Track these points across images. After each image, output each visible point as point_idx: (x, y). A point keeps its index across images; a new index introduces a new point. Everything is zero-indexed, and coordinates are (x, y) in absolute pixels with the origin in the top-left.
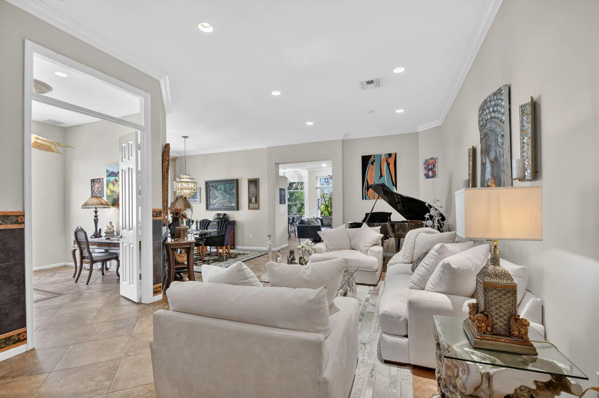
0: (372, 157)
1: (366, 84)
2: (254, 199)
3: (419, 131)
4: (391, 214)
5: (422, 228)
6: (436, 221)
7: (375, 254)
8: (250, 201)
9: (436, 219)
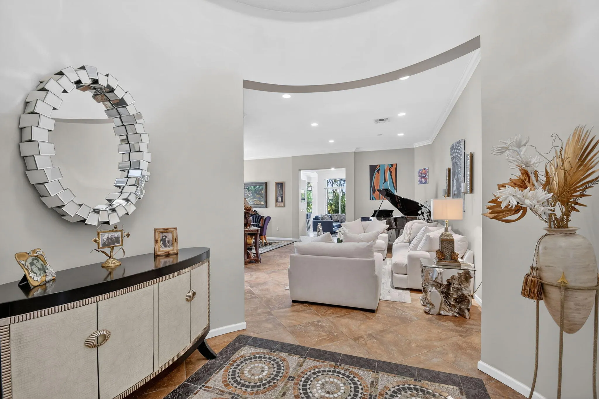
0: (378, 167)
1: (378, 121)
2: (280, 199)
3: (415, 147)
4: (393, 211)
5: (416, 220)
6: (426, 215)
7: (383, 239)
8: (277, 200)
9: (426, 214)
